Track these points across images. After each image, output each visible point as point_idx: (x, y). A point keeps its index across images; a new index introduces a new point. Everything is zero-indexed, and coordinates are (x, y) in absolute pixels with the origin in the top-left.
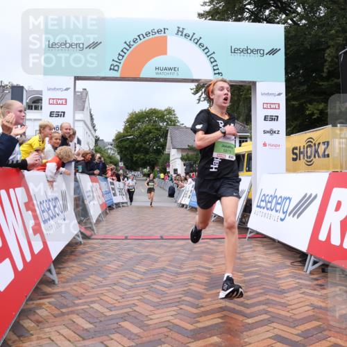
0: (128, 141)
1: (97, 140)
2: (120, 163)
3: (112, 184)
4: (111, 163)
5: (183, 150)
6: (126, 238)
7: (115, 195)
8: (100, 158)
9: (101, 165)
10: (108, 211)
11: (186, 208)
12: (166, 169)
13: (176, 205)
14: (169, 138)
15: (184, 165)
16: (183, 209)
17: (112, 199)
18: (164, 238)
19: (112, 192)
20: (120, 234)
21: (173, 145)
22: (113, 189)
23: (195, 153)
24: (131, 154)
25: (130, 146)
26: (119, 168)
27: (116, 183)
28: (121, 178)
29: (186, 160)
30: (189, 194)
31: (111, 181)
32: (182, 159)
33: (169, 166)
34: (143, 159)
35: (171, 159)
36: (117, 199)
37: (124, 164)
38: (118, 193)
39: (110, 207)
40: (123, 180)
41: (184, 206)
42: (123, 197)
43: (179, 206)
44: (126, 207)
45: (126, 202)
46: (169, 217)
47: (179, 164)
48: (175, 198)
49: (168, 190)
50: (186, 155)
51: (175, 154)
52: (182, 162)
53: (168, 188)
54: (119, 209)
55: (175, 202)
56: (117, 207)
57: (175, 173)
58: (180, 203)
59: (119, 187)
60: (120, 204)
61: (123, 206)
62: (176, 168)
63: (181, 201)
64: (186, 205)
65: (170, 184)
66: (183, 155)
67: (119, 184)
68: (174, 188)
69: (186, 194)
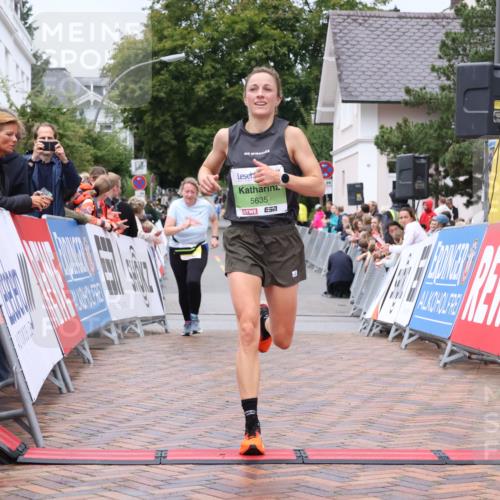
0: (165, 75)
1: (40, 70)
2: (134, 163)
3: (104, 244)
4: (97, 161)
5: (384, 106)
6: (161, 459)
7: (115, 287)
8: (49, 146)
9: (56, 170)
10: (88, 354)
11: (399, 337)
13: (356, 326)
14: (328, 59)
15: (392, 168)
16: (384, 345)
17: (103, 305)
18: (312, 457)
19: (105, 277)
20: (136, 444)
21: (344, 89)
22: (108, 265)
23: (435, 119)
24: (176, 126)
25: (172, 92)
26: (131, 183)
27: (121, 241)
29: (397, 148)
30: (410, 282)
31: (100, 233)
32: (383, 143)
33: (329, 172)
35: (336, 147)
36: (125, 305)
37: (150, 167)
38: (126, 281)
39: (96, 335)
41: (388, 332)
42: (149, 295)
43: (371, 330)
44: (160, 334)
45: (164, 317)
46: (331, 375)
47: (368, 166)
48: (355, 300)
49: (325, 267)
50: (399, 126)
51: (351, 126)
52: (382, 154)
53: (324, 260)
54: (132, 344)
55: (353, 316)
56: (126, 337)
57: (353, 201)
58: (375, 321)
59: (130, 258)
60: (136, 326)
61: (147, 333)
62: (359, 181)
63: (376, 313)
64: (399, 327)
65: (333, 244)
66: (385, 126)
67: (131, 247)
68: (350, 261)
69: (397, 285)
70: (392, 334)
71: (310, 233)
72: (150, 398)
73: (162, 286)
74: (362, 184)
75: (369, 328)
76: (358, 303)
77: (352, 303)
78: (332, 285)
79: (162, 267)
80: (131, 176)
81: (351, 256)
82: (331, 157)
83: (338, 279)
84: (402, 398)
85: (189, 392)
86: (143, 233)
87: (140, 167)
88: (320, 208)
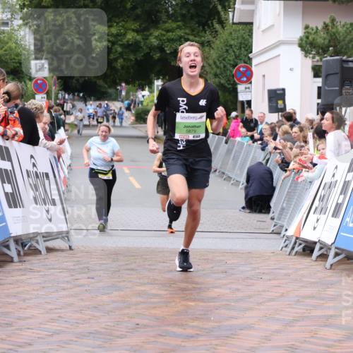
2: (34, 64)
11: (323, 257)
12: (235, 92)
15: (317, 72)
28: (41, 127)
29: (323, 51)
30: (336, 197)
32: (308, 45)
33: (248, 76)
34: (133, 47)
35: (255, 49)
40: (51, 136)
41: (312, 251)
42: (52, 208)
43: (293, 248)
44: (62, 250)
45: (68, 232)
46: (250, 297)
47: (291, 70)
48: (276, 215)
49: (243, 179)
50: (326, 26)
51: (273, 26)
52: (306, 56)
53: (242, 172)
54: (33, 261)
55: (273, 233)
56: (26, 254)
57: (273, 109)
58: (297, 238)
59: (30, 168)
60: (37, 242)
61: (49, 250)
62: (281, 87)
63: (299, 230)
64: (323, 246)
65: (252, 155)
66: (311, 26)
67: (32, 157)
68: (271, 174)
69: (322, 199)
70: (316, 253)
71: (226, 142)
72: (53, 320)
73: (65, 199)
74: (284, 90)
75: (290, 246)
76: (279, 219)
77: (272, 219)
78: (251, 199)
79: (65, 177)
80: (31, 79)
81: (271, 168)
82: (250, 59)
83: (257, 193)
84: (327, 322)
85: (96, 314)
86: (45, 141)
87: (41, 68)
88: (237, 116)
